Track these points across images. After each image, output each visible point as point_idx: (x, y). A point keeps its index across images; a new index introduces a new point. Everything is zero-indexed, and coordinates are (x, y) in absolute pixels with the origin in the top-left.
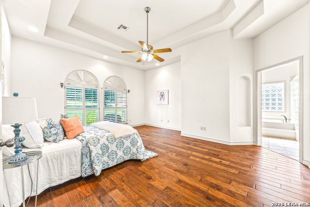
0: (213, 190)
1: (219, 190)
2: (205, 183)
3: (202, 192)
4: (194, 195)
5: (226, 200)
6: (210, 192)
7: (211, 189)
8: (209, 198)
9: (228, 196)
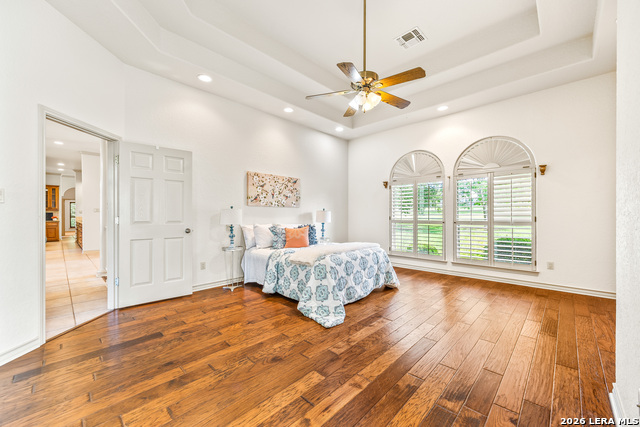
0: (178, 375)
1: (171, 383)
2: (202, 370)
3: (185, 361)
4: (189, 352)
5: (146, 382)
6: (178, 369)
7: (182, 374)
8: (170, 364)
9: (149, 388)
